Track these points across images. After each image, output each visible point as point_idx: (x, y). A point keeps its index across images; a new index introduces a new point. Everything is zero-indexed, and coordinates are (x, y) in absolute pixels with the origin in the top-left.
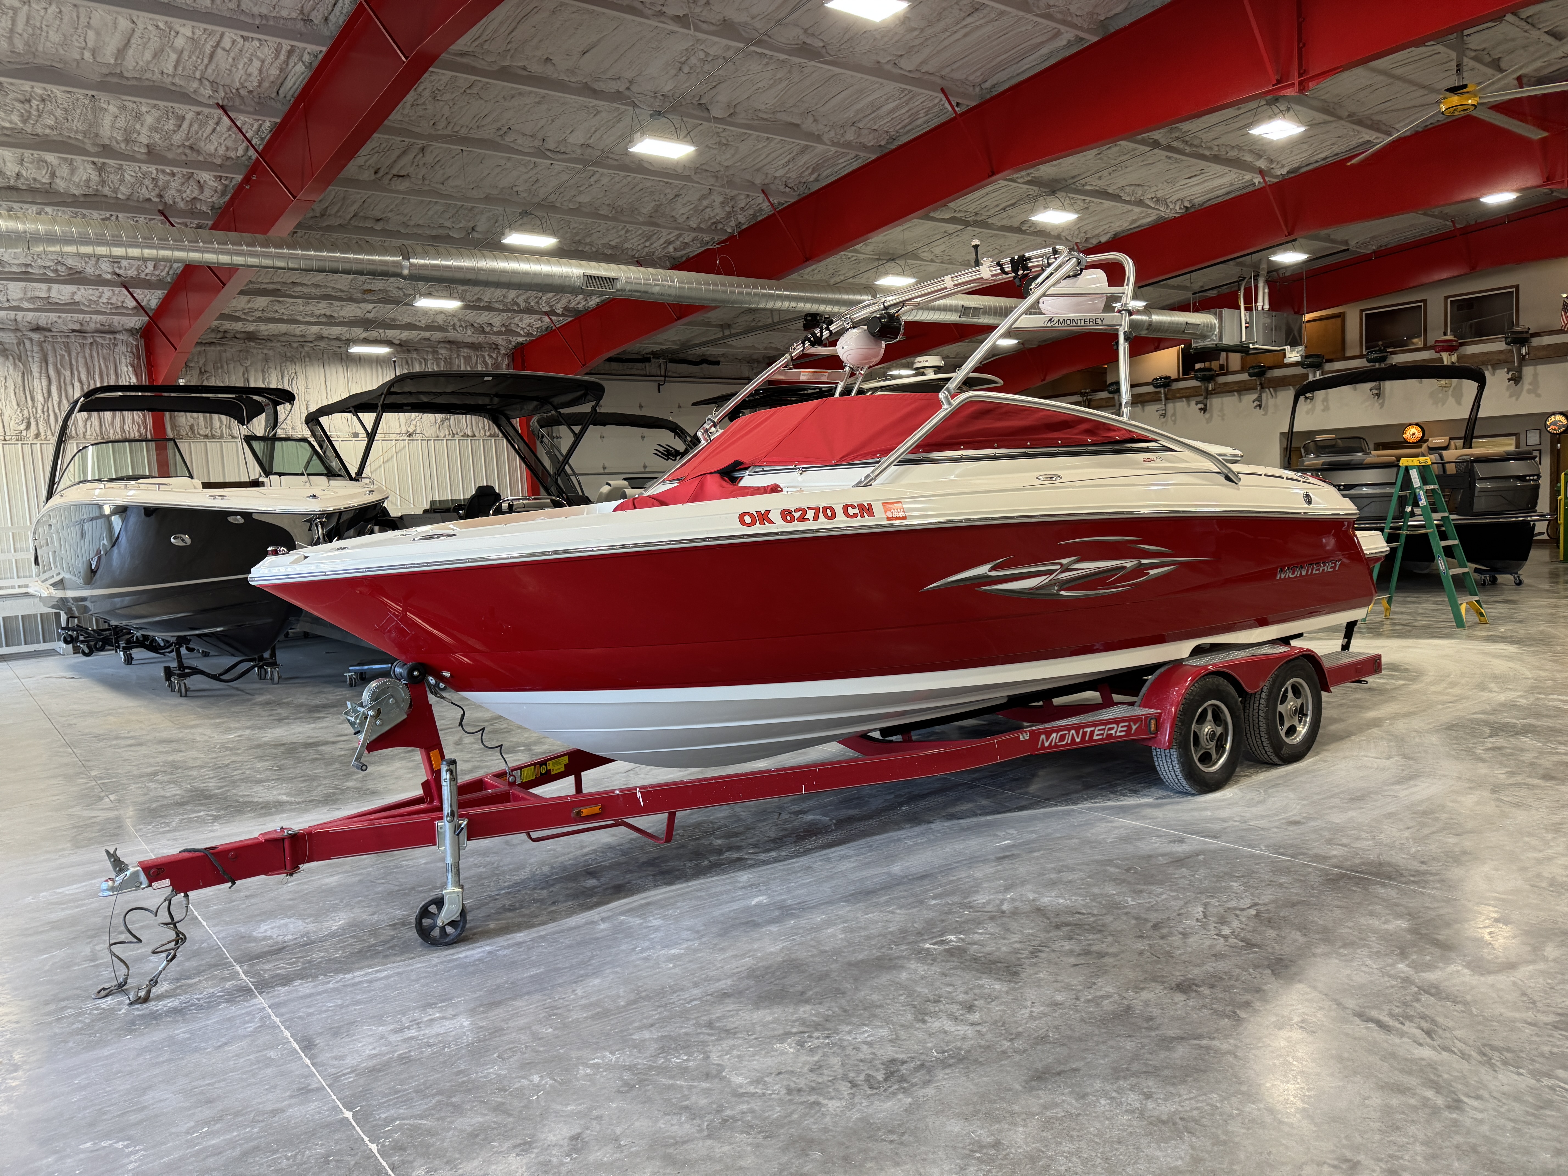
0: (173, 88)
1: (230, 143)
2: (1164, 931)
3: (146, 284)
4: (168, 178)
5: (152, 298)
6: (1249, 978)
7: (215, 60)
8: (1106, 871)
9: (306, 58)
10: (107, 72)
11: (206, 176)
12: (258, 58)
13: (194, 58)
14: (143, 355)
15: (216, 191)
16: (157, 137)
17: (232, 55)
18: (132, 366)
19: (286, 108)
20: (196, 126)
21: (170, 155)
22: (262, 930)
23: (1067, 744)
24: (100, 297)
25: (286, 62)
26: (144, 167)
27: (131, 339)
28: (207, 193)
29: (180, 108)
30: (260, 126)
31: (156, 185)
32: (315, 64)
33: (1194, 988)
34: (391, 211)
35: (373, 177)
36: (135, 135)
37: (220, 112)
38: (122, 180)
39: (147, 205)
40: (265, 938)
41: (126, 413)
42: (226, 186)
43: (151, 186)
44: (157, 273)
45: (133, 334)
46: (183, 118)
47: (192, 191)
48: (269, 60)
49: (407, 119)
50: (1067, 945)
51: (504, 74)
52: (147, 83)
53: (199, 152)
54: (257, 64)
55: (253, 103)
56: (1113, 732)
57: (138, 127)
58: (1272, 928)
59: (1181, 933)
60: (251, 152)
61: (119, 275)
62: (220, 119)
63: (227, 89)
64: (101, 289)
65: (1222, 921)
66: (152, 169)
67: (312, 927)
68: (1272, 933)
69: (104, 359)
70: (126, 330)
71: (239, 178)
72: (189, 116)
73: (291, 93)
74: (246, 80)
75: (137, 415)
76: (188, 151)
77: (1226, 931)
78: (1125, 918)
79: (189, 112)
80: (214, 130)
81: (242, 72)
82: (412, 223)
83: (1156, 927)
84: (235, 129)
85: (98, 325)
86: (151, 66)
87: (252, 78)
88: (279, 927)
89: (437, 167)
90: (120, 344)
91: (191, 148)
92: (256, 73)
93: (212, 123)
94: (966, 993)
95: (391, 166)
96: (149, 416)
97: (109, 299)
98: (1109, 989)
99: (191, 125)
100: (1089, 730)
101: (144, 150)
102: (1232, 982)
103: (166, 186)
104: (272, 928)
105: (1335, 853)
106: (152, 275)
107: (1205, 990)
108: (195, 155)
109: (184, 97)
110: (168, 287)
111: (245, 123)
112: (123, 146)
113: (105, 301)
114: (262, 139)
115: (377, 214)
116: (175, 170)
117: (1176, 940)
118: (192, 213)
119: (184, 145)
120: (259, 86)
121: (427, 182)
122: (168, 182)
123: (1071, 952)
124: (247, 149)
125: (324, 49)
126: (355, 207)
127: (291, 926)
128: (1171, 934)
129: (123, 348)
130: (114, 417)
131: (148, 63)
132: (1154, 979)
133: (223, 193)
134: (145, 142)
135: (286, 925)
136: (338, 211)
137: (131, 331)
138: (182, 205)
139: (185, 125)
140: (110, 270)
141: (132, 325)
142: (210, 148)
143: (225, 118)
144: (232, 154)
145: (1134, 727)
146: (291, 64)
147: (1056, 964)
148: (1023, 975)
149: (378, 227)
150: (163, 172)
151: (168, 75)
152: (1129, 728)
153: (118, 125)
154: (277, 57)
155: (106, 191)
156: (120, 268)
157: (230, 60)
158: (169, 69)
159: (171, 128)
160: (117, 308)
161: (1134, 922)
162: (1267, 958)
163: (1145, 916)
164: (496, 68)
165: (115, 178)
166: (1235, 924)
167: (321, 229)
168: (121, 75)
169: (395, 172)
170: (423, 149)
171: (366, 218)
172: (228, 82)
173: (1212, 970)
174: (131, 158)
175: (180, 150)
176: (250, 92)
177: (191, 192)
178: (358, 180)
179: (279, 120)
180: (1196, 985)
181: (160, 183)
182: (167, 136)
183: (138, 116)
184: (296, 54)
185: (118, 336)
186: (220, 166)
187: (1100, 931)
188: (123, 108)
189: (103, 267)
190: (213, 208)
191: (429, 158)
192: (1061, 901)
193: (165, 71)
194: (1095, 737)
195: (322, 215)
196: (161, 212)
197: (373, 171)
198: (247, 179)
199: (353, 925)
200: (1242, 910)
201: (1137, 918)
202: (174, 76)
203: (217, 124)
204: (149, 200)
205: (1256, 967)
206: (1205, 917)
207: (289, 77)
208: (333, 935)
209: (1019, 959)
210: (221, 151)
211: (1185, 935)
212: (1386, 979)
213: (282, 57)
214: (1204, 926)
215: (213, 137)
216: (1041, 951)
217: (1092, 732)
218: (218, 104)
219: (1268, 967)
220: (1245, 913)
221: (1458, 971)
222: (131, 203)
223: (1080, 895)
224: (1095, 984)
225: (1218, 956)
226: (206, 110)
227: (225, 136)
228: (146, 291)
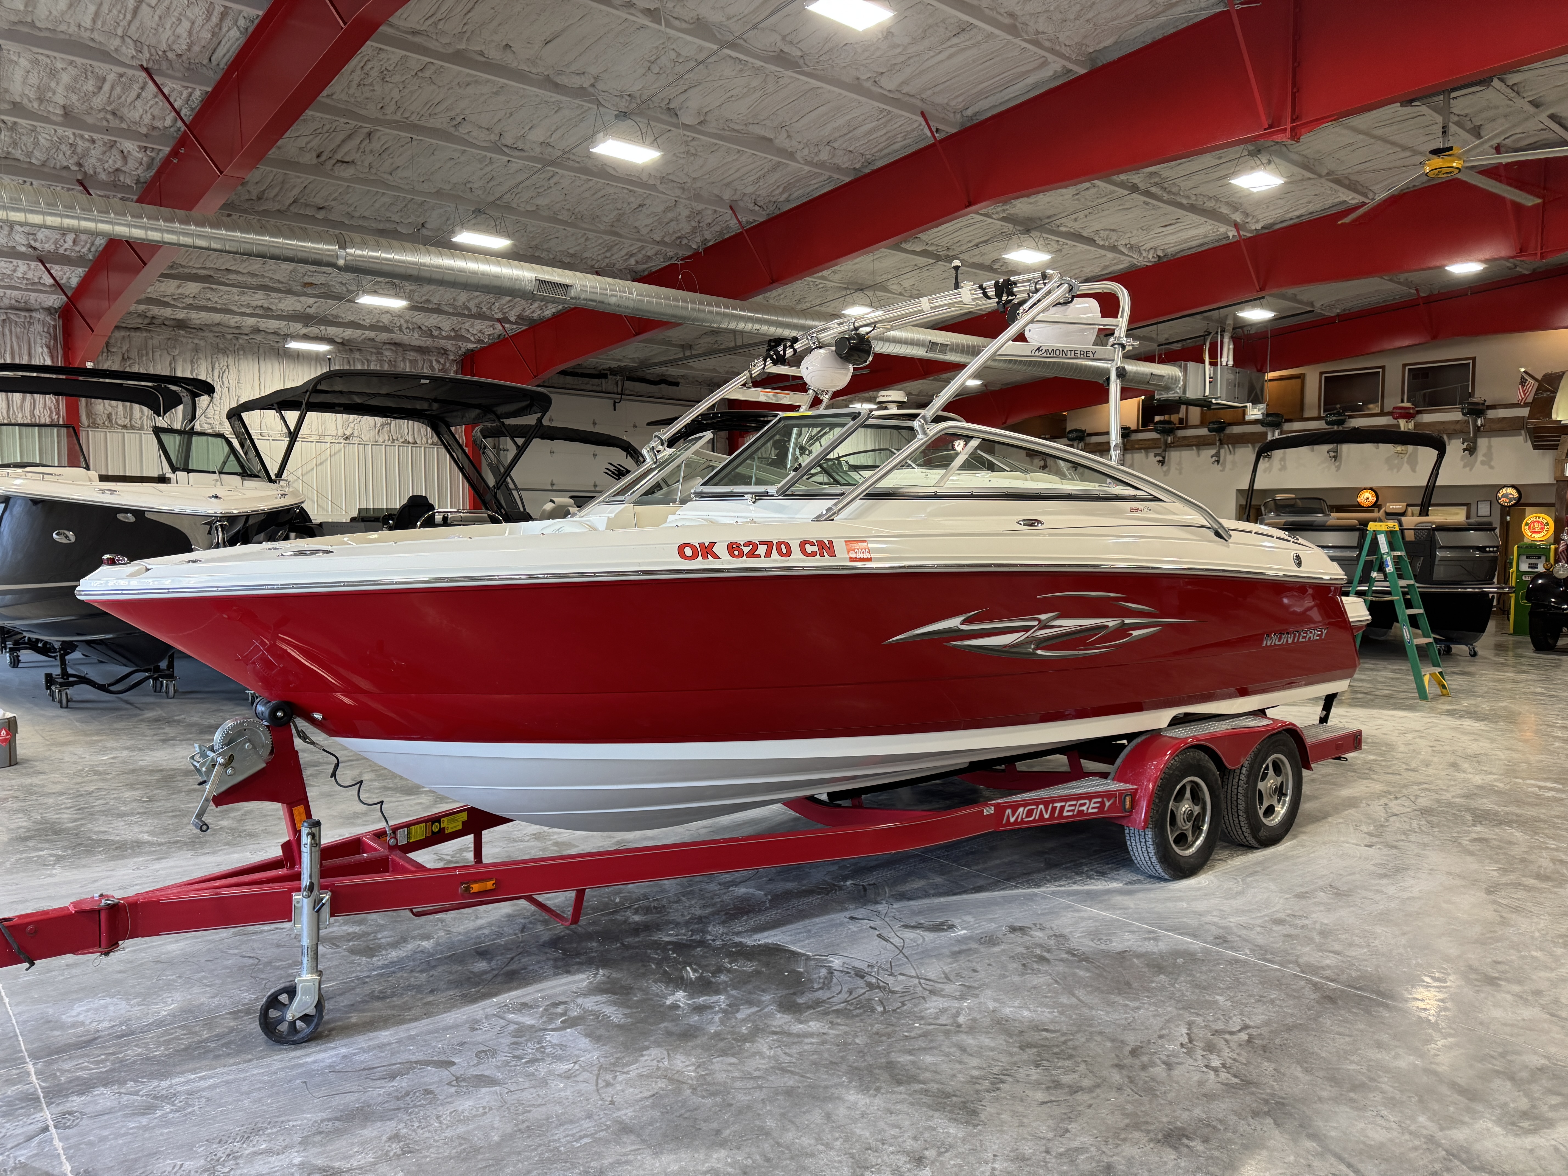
0: (92, 44)
1: (156, 112)
2: (1145, 1059)
3: (65, 260)
4: (87, 144)
5: (72, 276)
6: (1248, 1129)
7: (139, 17)
8: (1074, 974)
9: (242, 22)
10: (16, 19)
11: (129, 146)
12: (187, 18)
13: (115, 12)
14: (60, 336)
15: (141, 164)
16: (74, 98)
17: (158, 12)
18: (48, 347)
19: (218, 77)
20: (118, 90)
21: (90, 120)
22: (74, 1013)
23: (1034, 821)
24: (15, 271)
25: (219, 25)
26: (60, 130)
27: (48, 319)
28: (132, 164)
29: (101, 68)
30: (190, 95)
31: (74, 152)
32: (251, 30)
33: (1185, 1141)
34: (334, 200)
35: (315, 161)
36: (50, 94)
37: (144, 74)
38: (36, 143)
39: (64, 173)
40: (74, 1025)
41: (37, 396)
42: (153, 159)
43: (69, 153)
44: (77, 249)
45: (51, 314)
46: (104, 80)
47: (115, 162)
48: (199, 21)
49: (353, 100)
50: (1035, 1074)
51: (459, 57)
52: (62, 36)
53: (122, 119)
54: (186, 24)
55: (182, 69)
56: (1084, 808)
57: (53, 85)
58: (1269, 1060)
59: (1164, 1063)
60: (179, 123)
61: (35, 249)
62: (145, 83)
63: (153, 50)
64: (15, 262)
65: (1210, 1048)
66: (69, 132)
67: (136, 1011)
68: (1268, 1067)
69: (18, 337)
70: (43, 309)
71: (167, 150)
72: (111, 77)
73: (225, 60)
74: (174, 42)
75: (50, 399)
76: (110, 117)
77: (1216, 1063)
78: (1098, 1038)
79: (111, 73)
80: (138, 96)
81: (168, 33)
82: (357, 214)
83: (1134, 1052)
84: (161, 97)
85: (13, 302)
86: (67, 18)
87: (181, 41)
88: (96, 1010)
89: (385, 156)
90: (36, 323)
91: (114, 114)
92: (185, 35)
93: (136, 87)
94: (915, 1138)
95: (335, 151)
96: (62, 400)
97: (25, 273)
98: (1085, 1140)
99: (113, 88)
100: (1058, 805)
101: (60, 111)
102: (1229, 1135)
103: (86, 154)
104: (88, 1011)
105: (1328, 962)
106: (72, 250)
107: (1198, 1145)
108: (117, 121)
109: (105, 56)
110: (90, 264)
111: (173, 90)
112: (36, 104)
113: (20, 275)
114: (192, 109)
115: (319, 201)
116: (95, 136)
117: (1159, 1071)
118: (115, 186)
119: (107, 111)
120: (189, 50)
121: (373, 171)
122: (88, 149)
123: (1039, 1083)
124: (175, 121)
125: (261, 13)
126: (296, 192)
127: (111, 1008)
128: (1153, 1064)
129: (38, 327)
130: (24, 400)
131: (63, 13)
132: (1136, 1126)
133: (149, 167)
134: (61, 103)
135: (105, 1007)
136: (276, 196)
137: (49, 311)
138: (103, 176)
139: (106, 87)
140: (25, 243)
141: (50, 304)
142: (135, 115)
143: (151, 83)
144: (158, 124)
145: (1108, 804)
146: (225, 29)
147: (1022, 1100)
148: (983, 1116)
149: (320, 215)
150: (82, 137)
151: (86, 29)
152: (1102, 804)
153: (30, 81)
154: (208, 19)
155: (18, 154)
156: (36, 240)
157: (156, 18)
158: (87, 22)
159: (91, 89)
160: (34, 284)
161: (1109, 1044)
162: (1266, 1102)
163: (1122, 1038)
164: (450, 50)
165: (28, 140)
166: (1226, 1053)
167: (257, 213)
168: (32, 25)
169: (339, 156)
170: (369, 134)
171: (307, 205)
172: (153, 42)
173: (1204, 1116)
174: (46, 120)
175: (101, 115)
176: (179, 56)
177: (113, 161)
178: (298, 163)
179: (210, 89)
180: (1188, 1138)
181: (79, 150)
182: (86, 98)
183: (53, 73)
184: (230, 17)
185: (34, 314)
186: (146, 136)
187: (1071, 1057)
188: (36, 62)
189: (17, 238)
190: (138, 182)
191: (376, 145)
192: (1026, 1013)
193: (83, 24)
194: (1065, 814)
195: (259, 198)
196: (80, 183)
197: (314, 155)
198: (174, 153)
199: (187, 1011)
200: (1232, 1033)
201: (1113, 1040)
202: (92, 30)
203: (143, 88)
204: (67, 168)
205: (1255, 1114)
206: (1191, 1041)
207: (223, 43)
208: (159, 1024)
209: (977, 1092)
210: (147, 119)
211: (1169, 1066)
212: (1407, 1137)
213: (215, 19)
214: (1190, 1053)
215: (138, 103)
216: (1003, 1082)
217: (1062, 808)
218: (142, 66)
219: (1268, 1113)
220: (1235, 1037)
221: (1488, 1130)
222: (46, 170)
223: (1046, 1006)
224: (1067, 1131)
225: (1210, 1097)
226: (130, 72)
227: (151, 103)
228: (65, 268)
